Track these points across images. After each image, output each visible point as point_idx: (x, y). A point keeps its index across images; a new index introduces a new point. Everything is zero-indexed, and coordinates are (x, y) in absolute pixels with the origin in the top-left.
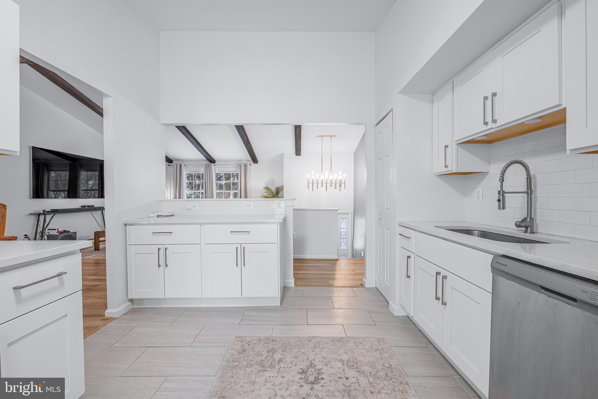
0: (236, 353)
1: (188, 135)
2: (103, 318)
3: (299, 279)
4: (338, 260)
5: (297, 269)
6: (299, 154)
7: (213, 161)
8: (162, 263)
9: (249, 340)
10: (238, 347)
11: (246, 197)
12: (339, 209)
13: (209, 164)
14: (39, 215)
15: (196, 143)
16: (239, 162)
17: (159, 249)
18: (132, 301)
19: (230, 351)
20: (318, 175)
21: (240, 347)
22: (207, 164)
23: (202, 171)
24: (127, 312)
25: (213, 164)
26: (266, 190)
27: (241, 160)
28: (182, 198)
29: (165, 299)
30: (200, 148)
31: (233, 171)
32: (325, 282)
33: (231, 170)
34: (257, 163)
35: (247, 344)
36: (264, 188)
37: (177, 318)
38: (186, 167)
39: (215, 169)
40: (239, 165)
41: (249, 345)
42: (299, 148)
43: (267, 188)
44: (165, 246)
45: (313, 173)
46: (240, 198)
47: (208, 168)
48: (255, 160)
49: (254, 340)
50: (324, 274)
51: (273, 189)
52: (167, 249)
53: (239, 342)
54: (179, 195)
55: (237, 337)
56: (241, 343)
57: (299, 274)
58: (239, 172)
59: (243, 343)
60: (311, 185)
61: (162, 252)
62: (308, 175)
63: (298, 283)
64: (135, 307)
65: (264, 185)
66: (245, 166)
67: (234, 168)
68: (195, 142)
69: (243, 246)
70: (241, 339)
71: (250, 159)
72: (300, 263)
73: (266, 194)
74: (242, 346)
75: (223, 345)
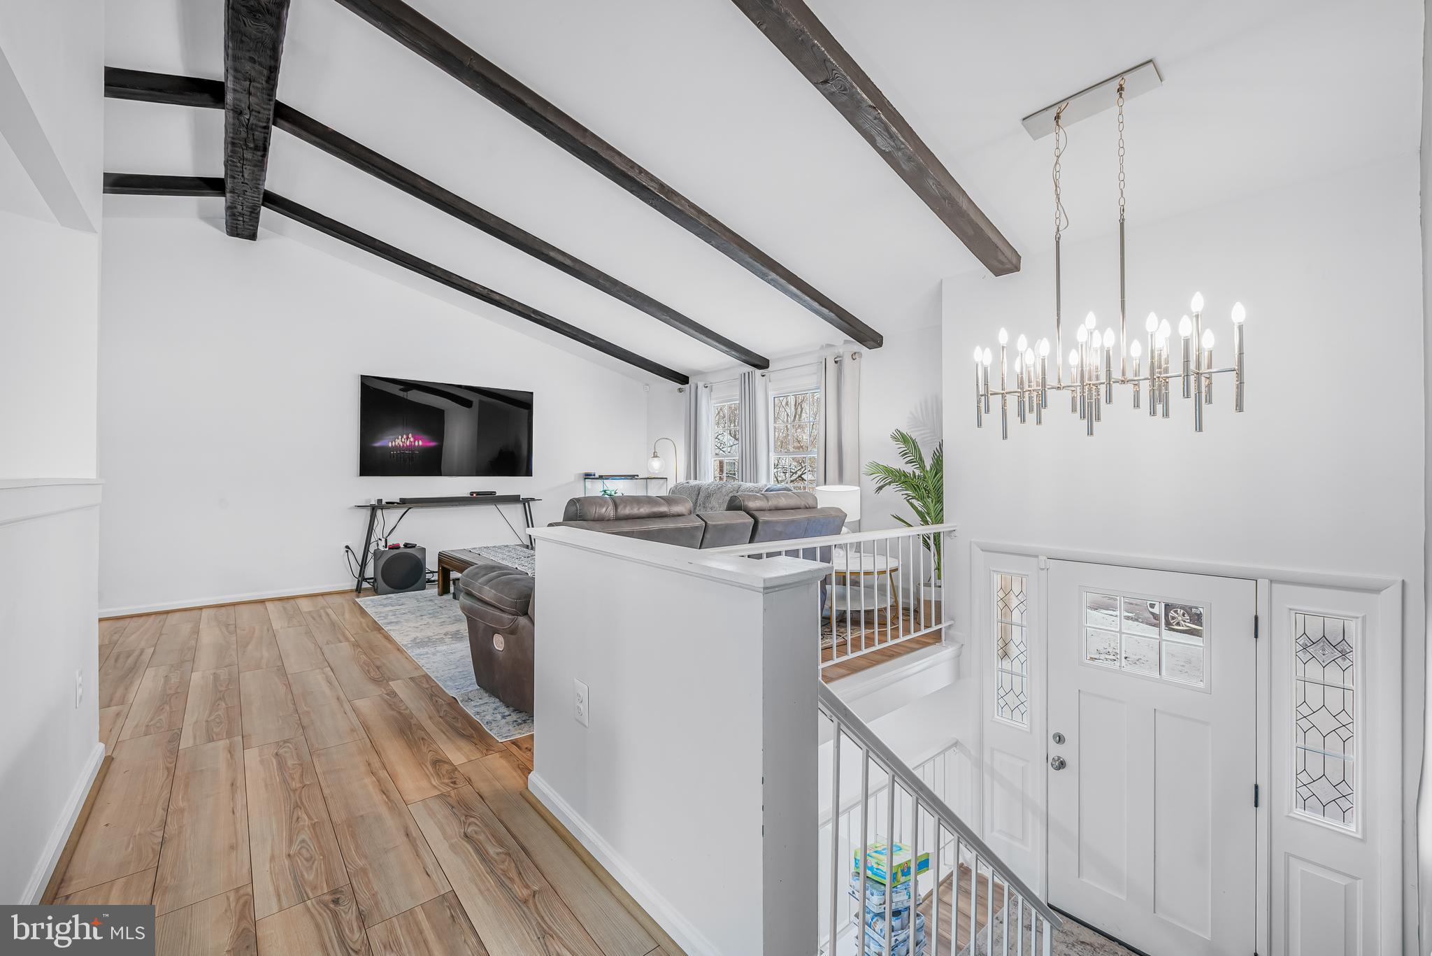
7: (761, 362)
22: (742, 374)
34: (882, 345)
48: (869, 338)
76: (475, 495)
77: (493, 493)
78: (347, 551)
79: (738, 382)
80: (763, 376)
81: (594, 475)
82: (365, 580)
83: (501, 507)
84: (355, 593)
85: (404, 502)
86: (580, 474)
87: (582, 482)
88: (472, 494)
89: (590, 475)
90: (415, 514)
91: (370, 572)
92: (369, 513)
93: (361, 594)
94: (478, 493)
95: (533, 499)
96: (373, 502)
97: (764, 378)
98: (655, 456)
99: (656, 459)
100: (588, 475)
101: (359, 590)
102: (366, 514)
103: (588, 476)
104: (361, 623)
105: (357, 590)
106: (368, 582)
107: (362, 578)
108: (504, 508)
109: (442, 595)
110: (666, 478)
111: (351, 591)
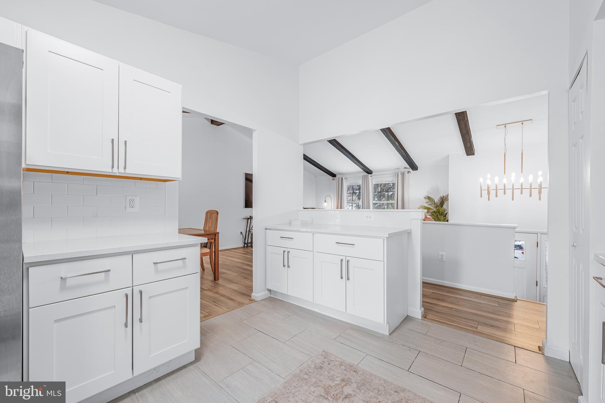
0: (313, 366)
1: (343, 150)
2: (250, 299)
3: (435, 311)
4: (515, 301)
5: (438, 299)
6: (471, 153)
7: (370, 172)
8: (286, 264)
9: (332, 360)
10: (318, 362)
11: (403, 207)
12: (517, 227)
13: (366, 175)
14: (248, 219)
15: (351, 157)
16: (397, 171)
17: (284, 251)
18: (270, 290)
19: (309, 362)
20: (497, 179)
21: (320, 362)
22: (364, 176)
23: (360, 182)
24: (266, 299)
25: (370, 175)
26: (427, 200)
27: (398, 169)
28: (343, 209)
29: (287, 295)
30: (355, 161)
31: (390, 181)
32: (472, 327)
33: (388, 179)
34: (417, 170)
35: (328, 362)
36: (425, 198)
37: (291, 314)
38: (347, 180)
39: (373, 180)
40: (396, 174)
41: (329, 364)
42: (469, 145)
43: (429, 198)
44: (289, 250)
45: (489, 176)
46: (397, 209)
47: (365, 179)
48: (413, 167)
49: (337, 361)
50: (476, 315)
51: (437, 200)
52: (289, 252)
53: (323, 357)
54: (340, 206)
55: (324, 351)
56: (323, 359)
57: (438, 305)
58: (396, 182)
59: (325, 359)
60: (485, 193)
61: (286, 254)
62: (481, 180)
63: (430, 316)
64: (272, 296)
65: (425, 194)
66: (403, 174)
67: (390, 177)
68: (349, 156)
69: (348, 258)
70: (326, 355)
71: (408, 167)
72: (448, 292)
73: (426, 205)
74: (323, 362)
75: (308, 353)
78: (241, 234)
79: (361, 177)
97: (371, 177)
98: (325, 201)
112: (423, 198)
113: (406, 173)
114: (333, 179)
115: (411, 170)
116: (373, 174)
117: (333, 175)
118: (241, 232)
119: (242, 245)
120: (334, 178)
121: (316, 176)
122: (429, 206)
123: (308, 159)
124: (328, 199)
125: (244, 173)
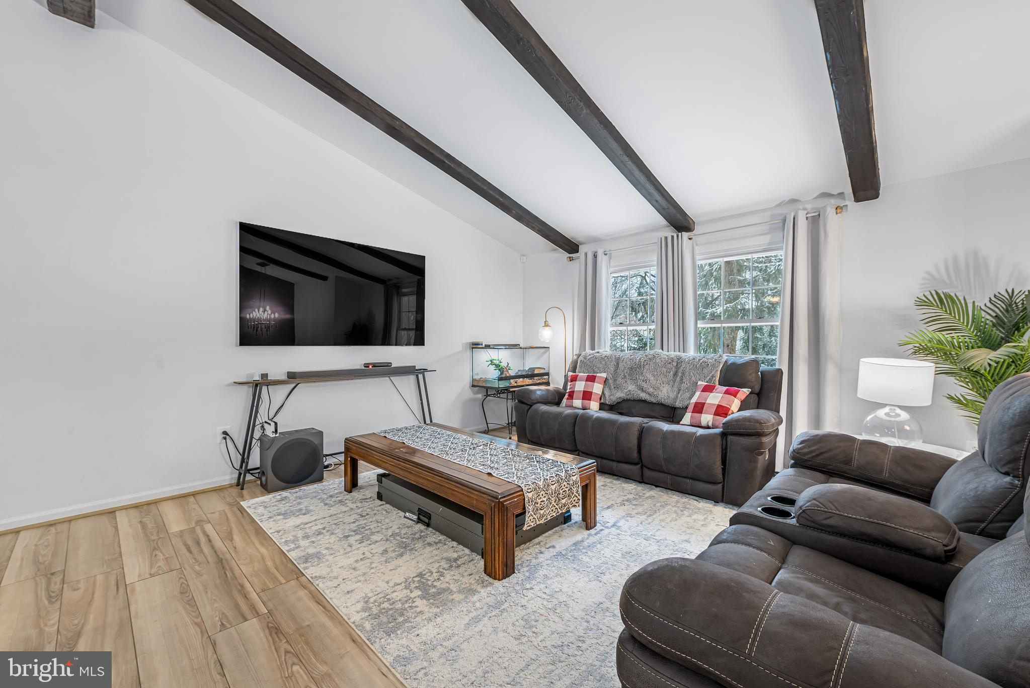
7: (685, 223)
13: (673, 237)
16: (789, 209)
25: (685, 235)
38: (610, 258)
40: (784, 221)
66: (815, 221)
76: (371, 367)
77: (388, 365)
78: (225, 438)
79: (657, 247)
80: (690, 239)
81: (482, 345)
82: (248, 471)
83: (396, 379)
84: (236, 490)
85: (292, 376)
86: (468, 343)
87: (469, 352)
88: (367, 365)
89: (478, 344)
90: (304, 391)
91: (255, 460)
92: (251, 391)
93: (245, 492)
94: (374, 365)
95: (425, 370)
96: (257, 378)
97: (691, 241)
98: (546, 325)
99: (547, 328)
100: (476, 344)
101: (240, 484)
102: (247, 391)
103: (475, 346)
104: (263, 558)
105: (238, 484)
106: (251, 474)
107: (244, 468)
108: (397, 380)
109: (351, 492)
110: (549, 348)
111: (231, 486)
112: (912, 303)
113: (831, 212)
114: (571, 259)
115: (850, 201)
116: (698, 230)
117: (570, 246)
118: (225, 433)
119: (228, 476)
120: (571, 255)
121: (524, 256)
122: (944, 336)
123: (478, 183)
124: (556, 319)
125: (237, 223)
